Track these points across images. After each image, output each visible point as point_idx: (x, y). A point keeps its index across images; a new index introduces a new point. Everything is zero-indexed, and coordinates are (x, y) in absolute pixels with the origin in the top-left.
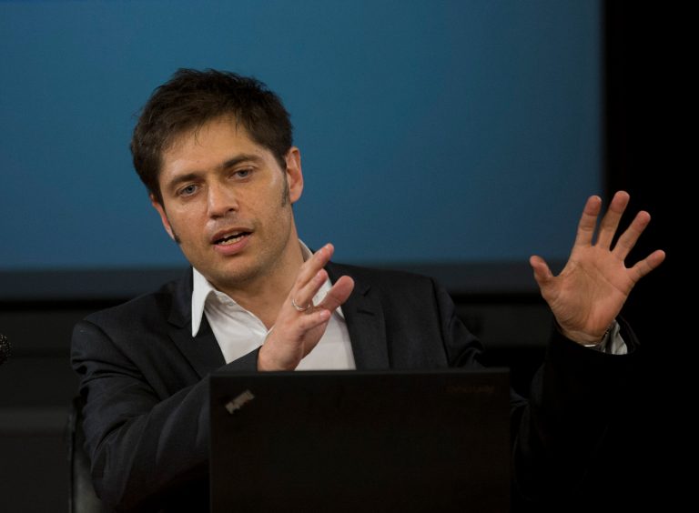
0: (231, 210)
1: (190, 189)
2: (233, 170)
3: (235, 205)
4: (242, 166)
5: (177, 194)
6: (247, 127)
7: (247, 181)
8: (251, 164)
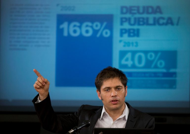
0: (116, 96)
1: (107, 90)
2: (117, 88)
3: (117, 95)
4: (119, 88)
5: (105, 91)
6: (121, 80)
7: (119, 91)
8: (120, 88)
